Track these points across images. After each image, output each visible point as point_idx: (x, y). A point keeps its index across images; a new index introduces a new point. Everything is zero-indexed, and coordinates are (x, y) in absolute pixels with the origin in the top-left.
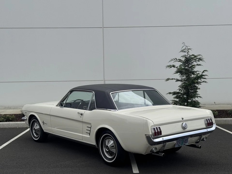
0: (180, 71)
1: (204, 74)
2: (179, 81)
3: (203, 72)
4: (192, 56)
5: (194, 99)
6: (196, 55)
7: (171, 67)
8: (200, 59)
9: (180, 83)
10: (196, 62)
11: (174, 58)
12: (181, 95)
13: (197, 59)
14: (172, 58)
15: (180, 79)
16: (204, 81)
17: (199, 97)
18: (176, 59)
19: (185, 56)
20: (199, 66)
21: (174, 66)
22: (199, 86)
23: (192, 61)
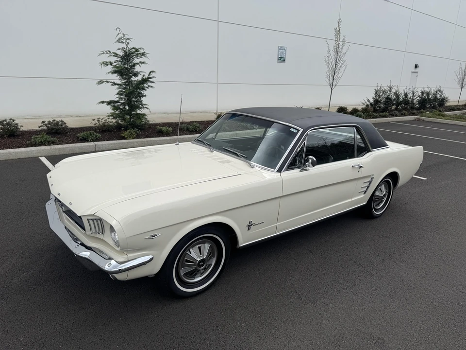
0: (120, 72)
1: (151, 76)
2: (118, 85)
3: (150, 73)
4: (134, 50)
5: (138, 112)
6: (137, 48)
7: (107, 65)
8: (143, 54)
9: (117, 88)
10: (138, 58)
11: (107, 50)
12: (120, 105)
13: (140, 54)
14: (104, 50)
15: (119, 82)
16: (149, 86)
17: (146, 108)
18: (109, 51)
19: (123, 49)
20: (143, 64)
21: (111, 64)
22: (145, 92)
23: (133, 56)
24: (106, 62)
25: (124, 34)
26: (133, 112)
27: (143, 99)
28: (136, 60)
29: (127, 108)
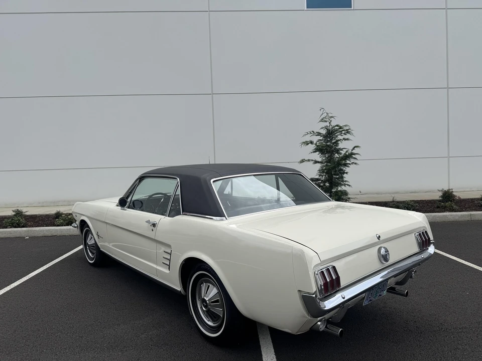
0: (320, 149)
1: (354, 151)
2: (319, 162)
3: (354, 149)
4: (336, 127)
5: (339, 189)
6: (341, 126)
7: (308, 144)
8: (348, 132)
9: (318, 166)
10: (342, 136)
11: (311, 130)
12: (321, 183)
13: (343, 130)
14: (308, 131)
15: (320, 160)
16: (353, 163)
17: (348, 185)
18: (313, 132)
19: (326, 128)
20: (346, 141)
21: (312, 143)
22: (347, 169)
23: (336, 133)
24: (307, 142)
25: (327, 114)
26: (333, 190)
27: (345, 175)
28: (340, 137)
29: (327, 184)
